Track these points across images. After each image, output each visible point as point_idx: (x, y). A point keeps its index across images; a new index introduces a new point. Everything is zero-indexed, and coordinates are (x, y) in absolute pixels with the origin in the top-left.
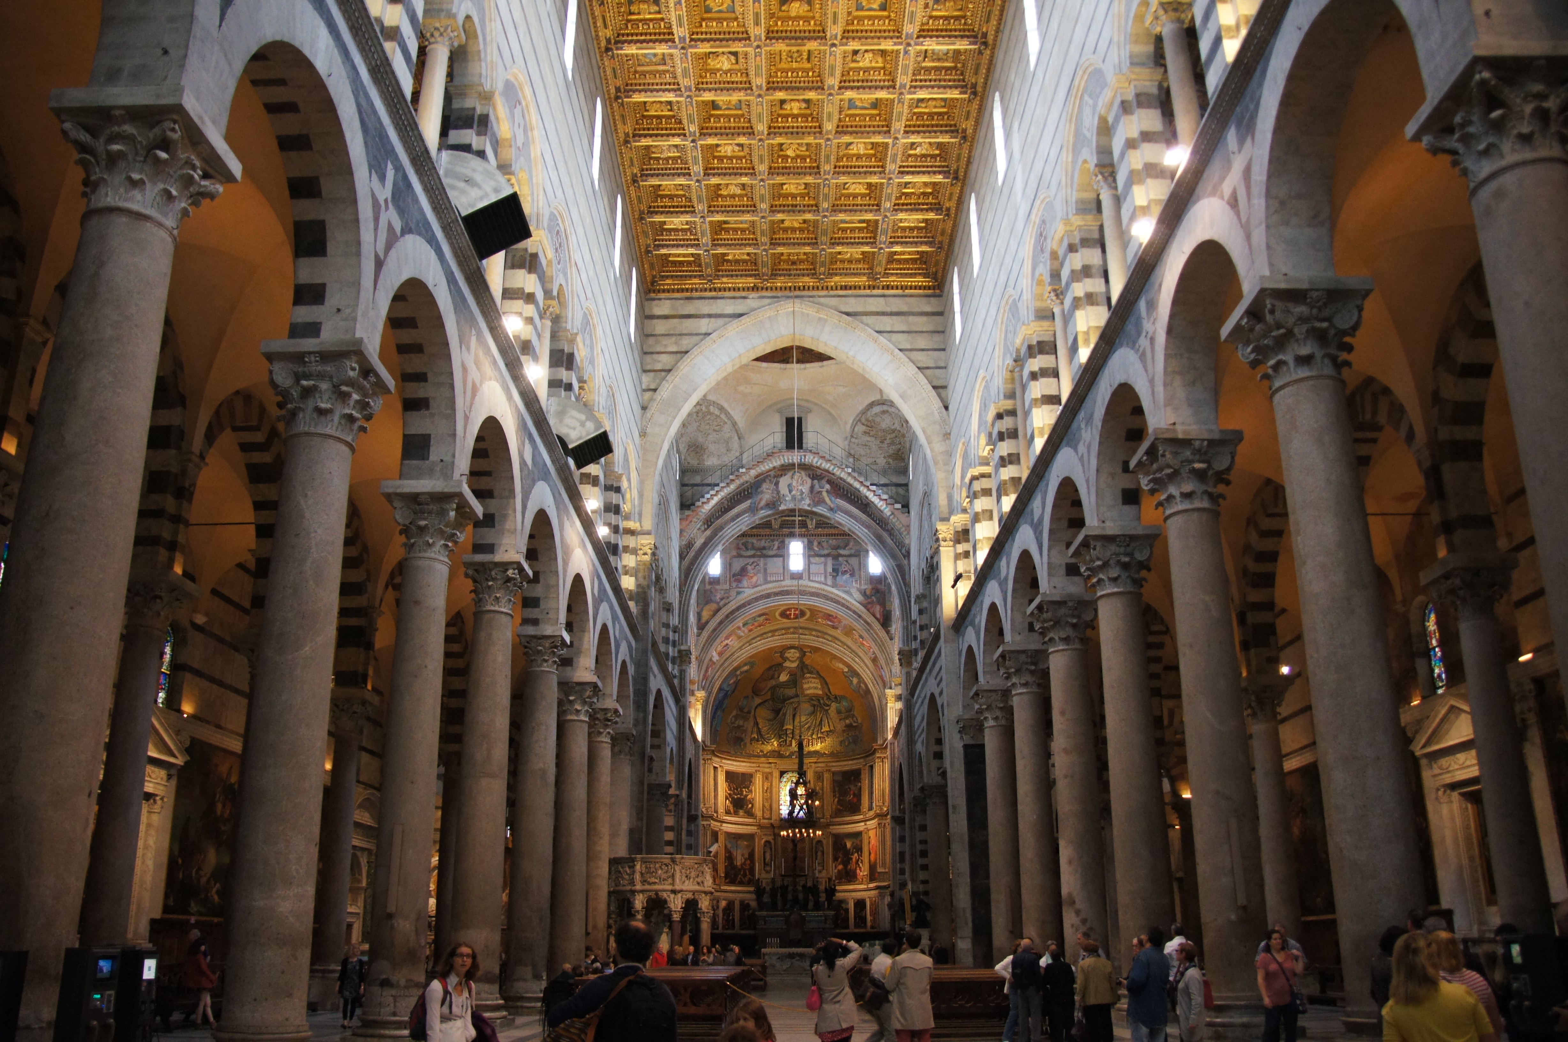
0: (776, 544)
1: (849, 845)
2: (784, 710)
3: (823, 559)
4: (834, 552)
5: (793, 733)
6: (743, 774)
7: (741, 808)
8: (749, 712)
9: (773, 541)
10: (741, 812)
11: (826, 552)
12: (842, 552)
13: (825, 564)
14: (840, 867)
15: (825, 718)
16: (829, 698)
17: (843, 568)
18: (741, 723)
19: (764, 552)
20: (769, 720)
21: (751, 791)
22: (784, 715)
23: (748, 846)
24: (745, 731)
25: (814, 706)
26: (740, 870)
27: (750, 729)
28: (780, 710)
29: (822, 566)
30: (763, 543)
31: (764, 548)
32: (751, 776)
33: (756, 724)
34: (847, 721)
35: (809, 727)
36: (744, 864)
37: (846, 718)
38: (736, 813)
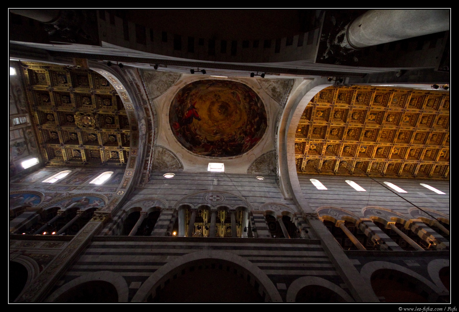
0: (24, 109)
3: (23, 136)
4: (28, 141)
9: (25, 107)
11: (27, 137)
12: (29, 145)
13: (20, 138)
17: (21, 148)
19: (18, 102)
29: (19, 137)
30: (23, 101)
31: (20, 102)
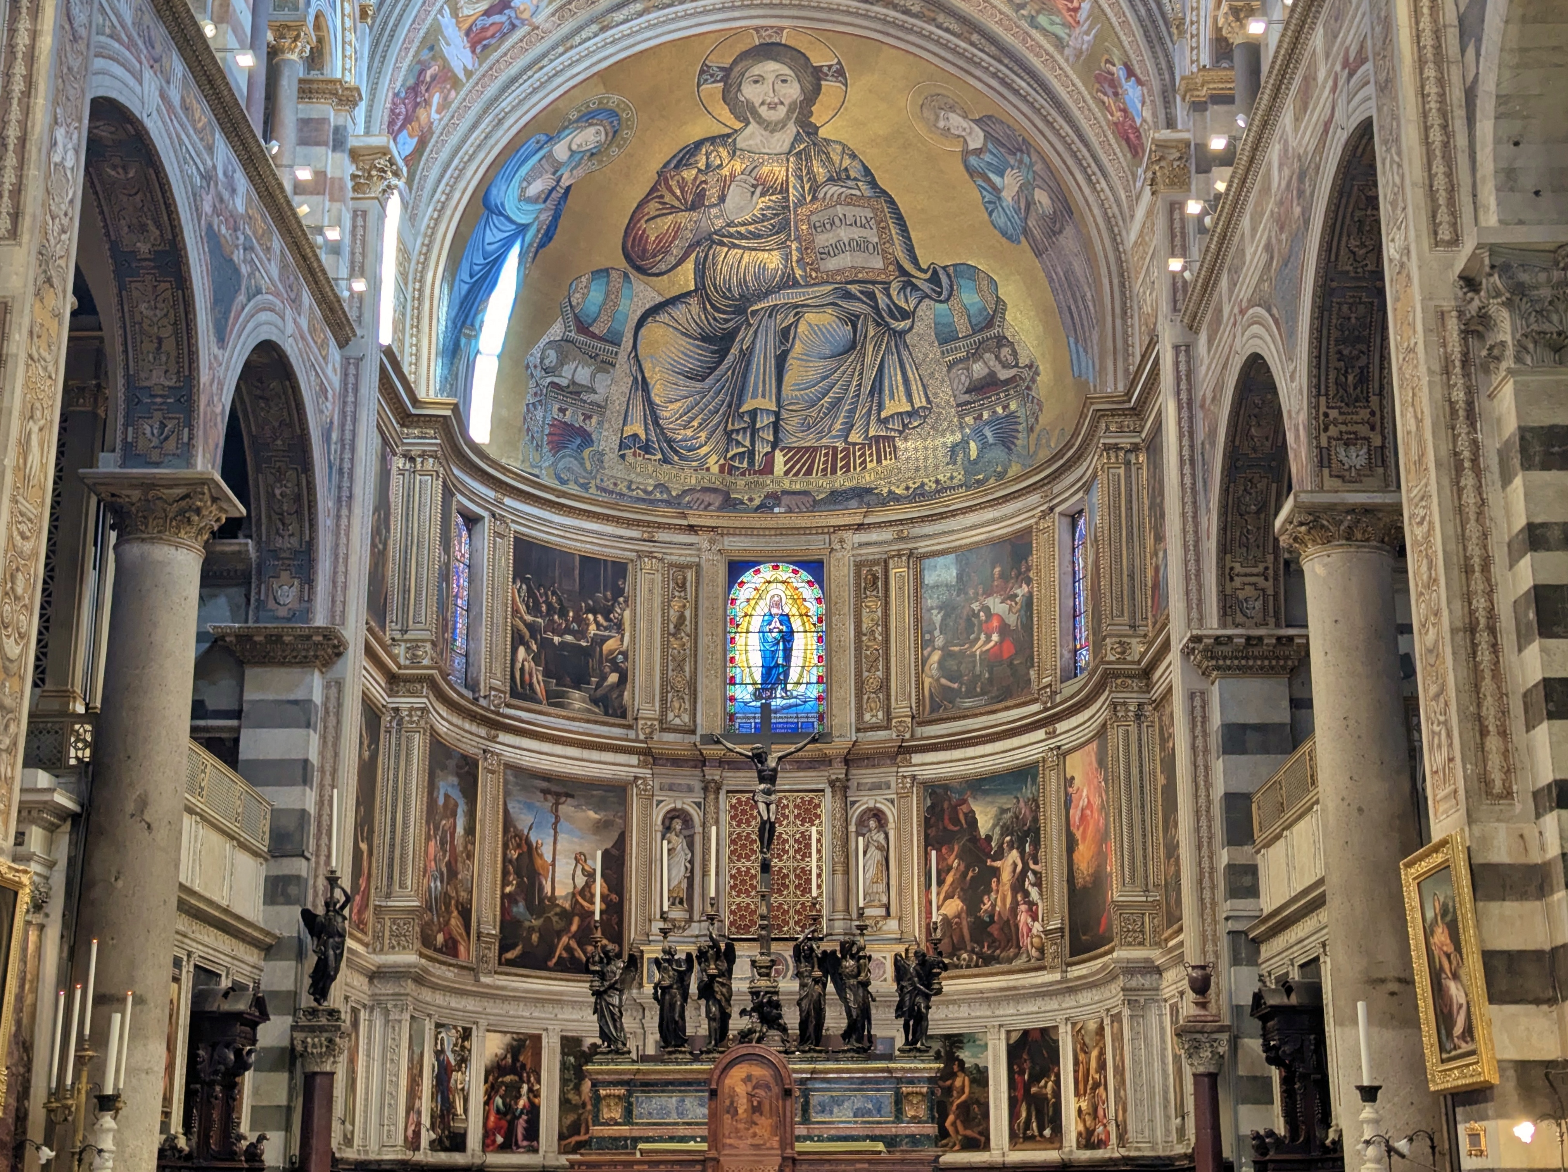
1: (985, 820)
2: (744, 338)
5: (776, 427)
6: (589, 563)
7: (579, 682)
8: (613, 339)
10: (577, 699)
14: (954, 906)
15: (892, 361)
16: (909, 284)
18: (583, 375)
20: (692, 376)
21: (619, 626)
22: (746, 356)
23: (601, 827)
24: (600, 408)
25: (853, 320)
26: (566, 916)
27: (617, 405)
28: (729, 337)
32: (620, 569)
33: (643, 385)
34: (978, 369)
35: (837, 403)
36: (586, 892)
37: (976, 355)
38: (556, 699)
